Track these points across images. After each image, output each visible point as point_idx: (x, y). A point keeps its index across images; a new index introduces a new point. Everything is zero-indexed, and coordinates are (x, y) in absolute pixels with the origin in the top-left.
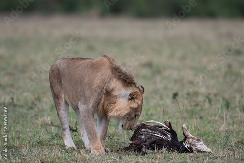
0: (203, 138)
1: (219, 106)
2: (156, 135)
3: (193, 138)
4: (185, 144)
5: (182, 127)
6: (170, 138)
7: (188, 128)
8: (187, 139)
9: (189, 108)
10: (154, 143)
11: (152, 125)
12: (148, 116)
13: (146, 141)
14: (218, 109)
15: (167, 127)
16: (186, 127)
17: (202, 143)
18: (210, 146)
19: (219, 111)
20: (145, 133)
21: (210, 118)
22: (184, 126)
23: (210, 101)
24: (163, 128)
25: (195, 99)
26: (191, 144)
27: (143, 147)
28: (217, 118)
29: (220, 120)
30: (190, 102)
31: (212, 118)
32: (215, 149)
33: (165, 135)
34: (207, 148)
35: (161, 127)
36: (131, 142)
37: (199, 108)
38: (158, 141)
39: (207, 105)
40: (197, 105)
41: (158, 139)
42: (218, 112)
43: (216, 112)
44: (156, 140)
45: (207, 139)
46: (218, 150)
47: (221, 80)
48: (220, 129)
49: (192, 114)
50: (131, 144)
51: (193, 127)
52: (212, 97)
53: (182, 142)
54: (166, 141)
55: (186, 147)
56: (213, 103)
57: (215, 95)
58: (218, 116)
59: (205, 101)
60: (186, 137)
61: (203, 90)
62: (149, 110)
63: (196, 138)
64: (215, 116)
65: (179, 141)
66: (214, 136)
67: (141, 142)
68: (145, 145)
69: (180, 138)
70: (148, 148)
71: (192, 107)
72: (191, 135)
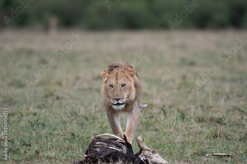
0: (159, 149)
1: (174, 118)
2: (111, 147)
3: (148, 150)
4: (140, 157)
5: (137, 140)
6: (126, 151)
7: (143, 140)
8: (143, 151)
9: (144, 120)
10: (109, 156)
11: (107, 138)
12: (103, 129)
13: (101, 154)
14: (174, 121)
15: (122, 139)
16: (141, 140)
17: (158, 155)
18: (165, 158)
19: (175, 123)
20: (100, 146)
21: (165, 130)
22: (140, 138)
23: (165, 113)
24: (118, 141)
25: (150, 111)
26: (146, 157)
27: (98, 160)
28: (172, 130)
29: (175, 132)
30: (145, 114)
31: (168, 130)
32: (170, 161)
34: (163, 160)
35: (116, 139)
36: (86, 156)
37: (153, 120)
38: (113, 154)
39: (162, 116)
40: (152, 117)
41: (114, 152)
42: (173, 123)
43: (171, 124)
44: (111, 153)
45: (162, 151)
46: (173, 162)
47: (175, 91)
48: (176, 141)
49: (147, 126)
50: (86, 158)
51: (148, 139)
52: (166, 108)
53: (137, 155)
54: (121, 153)
55: (142, 159)
56: (167, 114)
57: (170, 107)
58: (173, 127)
59: (160, 113)
60: (142, 150)
61: (157, 102)
62: (104, 123)
63: (152, 150)
64: (171, 128)
65: (135, 153)
66: (170, 148)
67: (96, 156)
68: (100, 158)
69: (136, 150)
70: (103, 161)
71: (147, 120)
72: (146, 147)
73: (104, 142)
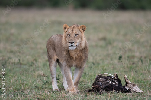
0: (138, 84)
1: (147, 64)
2: (108, 82)
3: (131, 84)
4: (126, 88)
5: (125, 77)
6: (117, 84)
7: (128, 78)
8: (128, 85)
9: (129, 65)
10: (107, 87)
11: (106, 76)
12: (103, 70)
13: (102, 86)
14: (147, 66)
15: (115, 77)
16: (127, 77)
17: (137, 87)
18: (142, 89)
19: (148, 67)
20: (102, 81)
21: (141, 72)
22: (126, 76)
23: (142, 61)
24: (112, 78)
25: (132, 60)
26: (130, 88)
27: (100, 89)
28: (146, 72)
29: (148, 73)
30: (129, 62)
31: (143, 72)
32: (145, 91)
33: (114, 82)
34: (140, 90)
35: (112, 77)
36: (93, 87)
37: (135, 65)
38: (109, 86)
39: (140, 63)
40: (134, 64)
41: (110, 85)
42: (147, 68)
43: (145, 68)
44: (108, 85)
45: (140, 84)
46: (146, 91)
47: (148, 48)
48: (148, 79)
49: (131, 69)
50: (93, 88)
51: (131, 77)
52: (143, 58)
53: (124, 87)
54: (115, 85)
55: (127, 89)
56: (143, 62)
57: (145, 58)
58: (146, 70)
59: (139, 61)
60: (127, 83)
61: (137, 54)
62: (104, 67)
63: (133, 84)
64: (145, 70)
65: (123, 86)
66: (144, 83)
67: (99, 87)
68: (101, 88)
69: (123, 84)
70: (103, 90)
71: (131, 65)
72: (130, 82)
73: (104, 78)
